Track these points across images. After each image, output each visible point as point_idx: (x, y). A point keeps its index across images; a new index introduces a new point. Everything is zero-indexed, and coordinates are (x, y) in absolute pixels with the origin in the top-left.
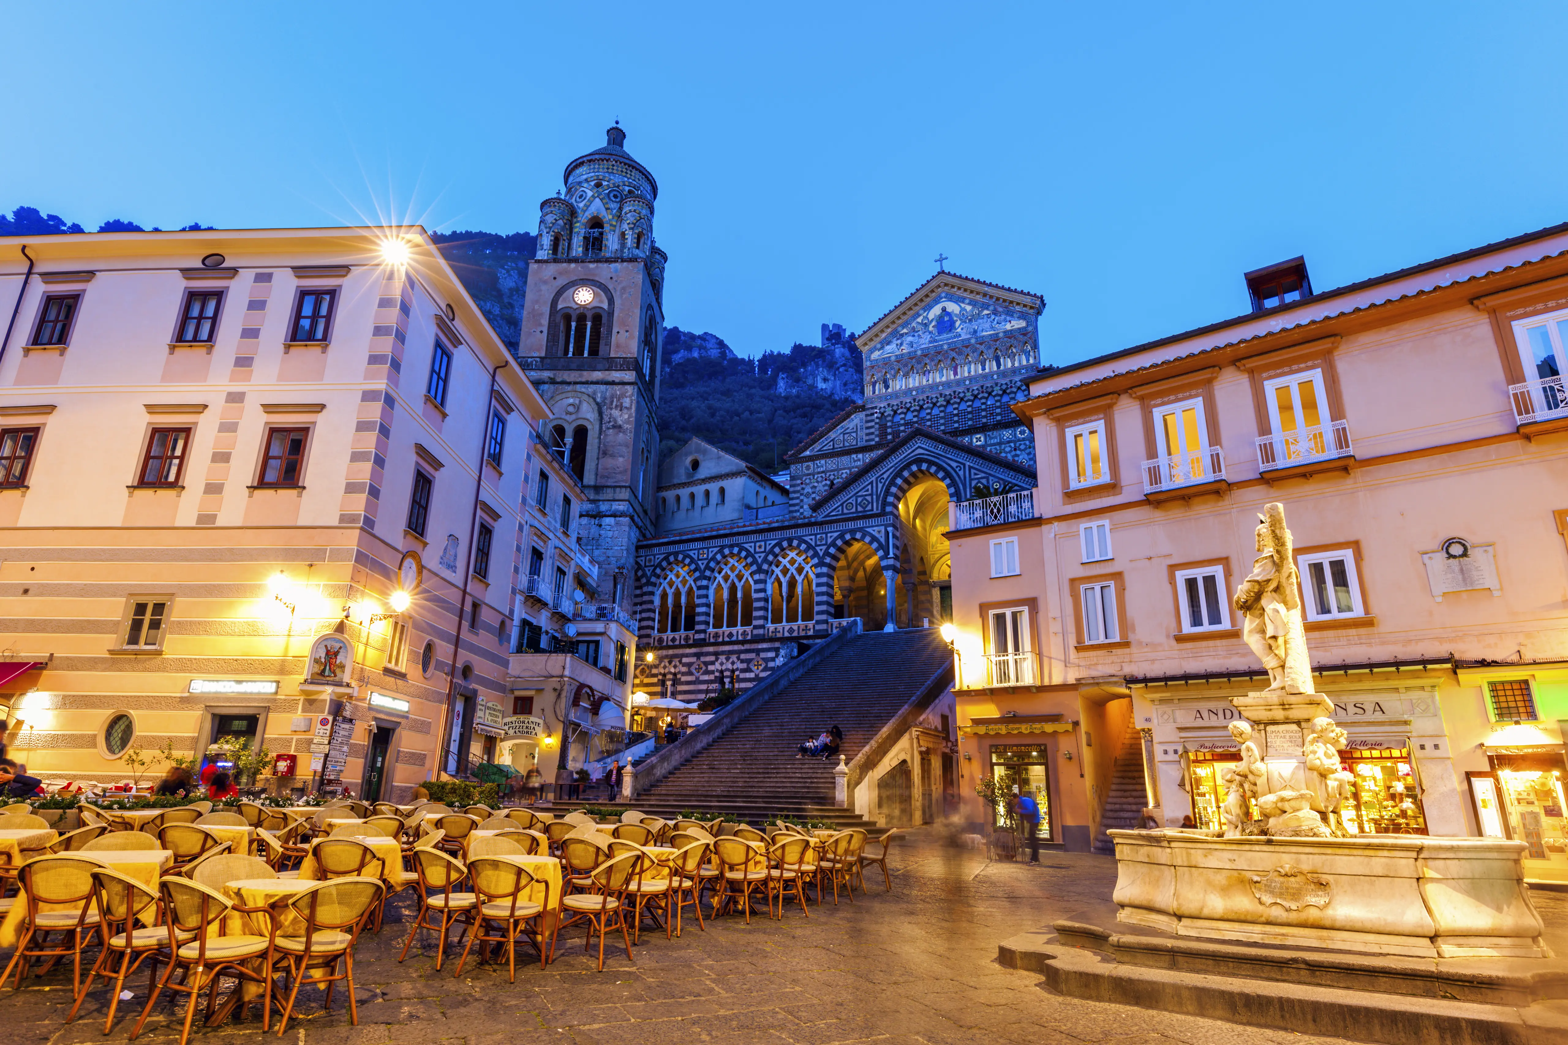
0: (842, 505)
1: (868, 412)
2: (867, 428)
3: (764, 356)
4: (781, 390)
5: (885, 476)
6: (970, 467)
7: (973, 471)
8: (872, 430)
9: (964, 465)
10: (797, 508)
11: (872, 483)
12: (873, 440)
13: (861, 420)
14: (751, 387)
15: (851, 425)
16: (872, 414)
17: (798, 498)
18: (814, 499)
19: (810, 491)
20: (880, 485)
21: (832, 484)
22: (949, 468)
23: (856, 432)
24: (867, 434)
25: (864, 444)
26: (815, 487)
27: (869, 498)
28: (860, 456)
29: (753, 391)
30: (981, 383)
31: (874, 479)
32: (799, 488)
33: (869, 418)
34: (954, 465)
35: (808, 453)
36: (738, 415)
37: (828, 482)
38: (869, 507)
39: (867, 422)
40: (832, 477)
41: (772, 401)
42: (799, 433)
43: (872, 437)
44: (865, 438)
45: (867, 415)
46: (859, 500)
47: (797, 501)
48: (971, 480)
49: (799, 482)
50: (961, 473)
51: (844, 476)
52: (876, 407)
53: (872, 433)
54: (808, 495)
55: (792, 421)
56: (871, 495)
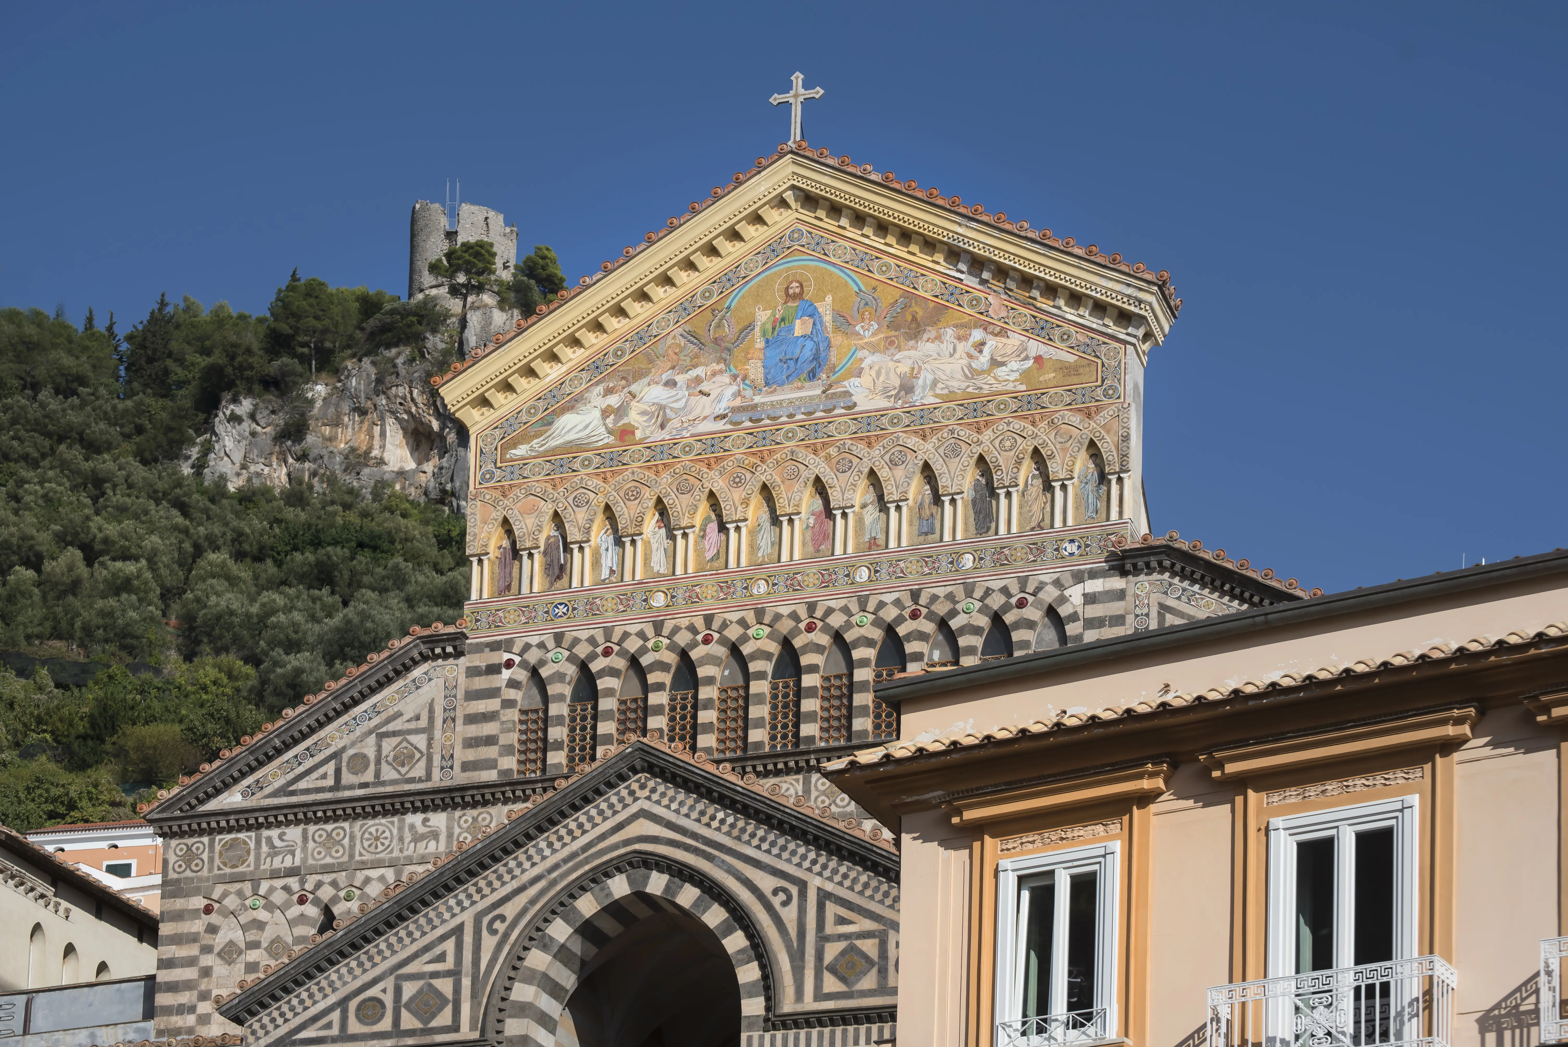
0: (343, 1003)
1: (480, 660)
2: (471, 719)
3: (154, 319)
4: (225, 467)
5: (510, 910)
6: (824, 896)
7: (832, 909)
8: (489, 729)
9: (803, 886)
10: (184, 998)
11: (458, 930)
12: (491, 764)
13: (450, 689)
14: (93, 447)
15: (412, 705)
16: (493, 669)
17: (191, 962)
18: (252, 967)
19: (238, 936)
20: (489, 942)
21: (328, 920)
22: (745, 896)
23: (429, 730)
24: (471, 743)
25: (460, 778)
26: (260, 925)
27: (445, 986)
28: (439, 820)
29: (105, 463)
30: (913, 581)
31: (467, 917)
32: (197, 926)
33: (481, 683)
34: (766, 883)
35: (233, 799)
36: (35, 562)
37: (312, 911)
38: (444, 1018)
39: (473, 695)
40: (326, 893)
41: (184, 509)
42: (293, 646)
43: (491, 752)
44: (461, 755)
45: (473, 672)
46: (409, 989)
47: (189, 974)
48: (823, 939)
49: (199, 902)
50: (789, 915)
51: (374, 890)
52: (507, 645)
53: (490, 740)
54: (229, 953)
55: (267, 596)
56: (455, 974)
